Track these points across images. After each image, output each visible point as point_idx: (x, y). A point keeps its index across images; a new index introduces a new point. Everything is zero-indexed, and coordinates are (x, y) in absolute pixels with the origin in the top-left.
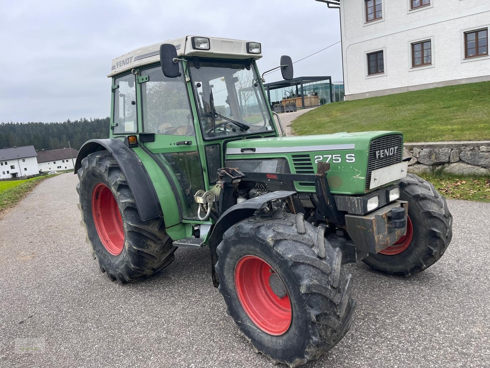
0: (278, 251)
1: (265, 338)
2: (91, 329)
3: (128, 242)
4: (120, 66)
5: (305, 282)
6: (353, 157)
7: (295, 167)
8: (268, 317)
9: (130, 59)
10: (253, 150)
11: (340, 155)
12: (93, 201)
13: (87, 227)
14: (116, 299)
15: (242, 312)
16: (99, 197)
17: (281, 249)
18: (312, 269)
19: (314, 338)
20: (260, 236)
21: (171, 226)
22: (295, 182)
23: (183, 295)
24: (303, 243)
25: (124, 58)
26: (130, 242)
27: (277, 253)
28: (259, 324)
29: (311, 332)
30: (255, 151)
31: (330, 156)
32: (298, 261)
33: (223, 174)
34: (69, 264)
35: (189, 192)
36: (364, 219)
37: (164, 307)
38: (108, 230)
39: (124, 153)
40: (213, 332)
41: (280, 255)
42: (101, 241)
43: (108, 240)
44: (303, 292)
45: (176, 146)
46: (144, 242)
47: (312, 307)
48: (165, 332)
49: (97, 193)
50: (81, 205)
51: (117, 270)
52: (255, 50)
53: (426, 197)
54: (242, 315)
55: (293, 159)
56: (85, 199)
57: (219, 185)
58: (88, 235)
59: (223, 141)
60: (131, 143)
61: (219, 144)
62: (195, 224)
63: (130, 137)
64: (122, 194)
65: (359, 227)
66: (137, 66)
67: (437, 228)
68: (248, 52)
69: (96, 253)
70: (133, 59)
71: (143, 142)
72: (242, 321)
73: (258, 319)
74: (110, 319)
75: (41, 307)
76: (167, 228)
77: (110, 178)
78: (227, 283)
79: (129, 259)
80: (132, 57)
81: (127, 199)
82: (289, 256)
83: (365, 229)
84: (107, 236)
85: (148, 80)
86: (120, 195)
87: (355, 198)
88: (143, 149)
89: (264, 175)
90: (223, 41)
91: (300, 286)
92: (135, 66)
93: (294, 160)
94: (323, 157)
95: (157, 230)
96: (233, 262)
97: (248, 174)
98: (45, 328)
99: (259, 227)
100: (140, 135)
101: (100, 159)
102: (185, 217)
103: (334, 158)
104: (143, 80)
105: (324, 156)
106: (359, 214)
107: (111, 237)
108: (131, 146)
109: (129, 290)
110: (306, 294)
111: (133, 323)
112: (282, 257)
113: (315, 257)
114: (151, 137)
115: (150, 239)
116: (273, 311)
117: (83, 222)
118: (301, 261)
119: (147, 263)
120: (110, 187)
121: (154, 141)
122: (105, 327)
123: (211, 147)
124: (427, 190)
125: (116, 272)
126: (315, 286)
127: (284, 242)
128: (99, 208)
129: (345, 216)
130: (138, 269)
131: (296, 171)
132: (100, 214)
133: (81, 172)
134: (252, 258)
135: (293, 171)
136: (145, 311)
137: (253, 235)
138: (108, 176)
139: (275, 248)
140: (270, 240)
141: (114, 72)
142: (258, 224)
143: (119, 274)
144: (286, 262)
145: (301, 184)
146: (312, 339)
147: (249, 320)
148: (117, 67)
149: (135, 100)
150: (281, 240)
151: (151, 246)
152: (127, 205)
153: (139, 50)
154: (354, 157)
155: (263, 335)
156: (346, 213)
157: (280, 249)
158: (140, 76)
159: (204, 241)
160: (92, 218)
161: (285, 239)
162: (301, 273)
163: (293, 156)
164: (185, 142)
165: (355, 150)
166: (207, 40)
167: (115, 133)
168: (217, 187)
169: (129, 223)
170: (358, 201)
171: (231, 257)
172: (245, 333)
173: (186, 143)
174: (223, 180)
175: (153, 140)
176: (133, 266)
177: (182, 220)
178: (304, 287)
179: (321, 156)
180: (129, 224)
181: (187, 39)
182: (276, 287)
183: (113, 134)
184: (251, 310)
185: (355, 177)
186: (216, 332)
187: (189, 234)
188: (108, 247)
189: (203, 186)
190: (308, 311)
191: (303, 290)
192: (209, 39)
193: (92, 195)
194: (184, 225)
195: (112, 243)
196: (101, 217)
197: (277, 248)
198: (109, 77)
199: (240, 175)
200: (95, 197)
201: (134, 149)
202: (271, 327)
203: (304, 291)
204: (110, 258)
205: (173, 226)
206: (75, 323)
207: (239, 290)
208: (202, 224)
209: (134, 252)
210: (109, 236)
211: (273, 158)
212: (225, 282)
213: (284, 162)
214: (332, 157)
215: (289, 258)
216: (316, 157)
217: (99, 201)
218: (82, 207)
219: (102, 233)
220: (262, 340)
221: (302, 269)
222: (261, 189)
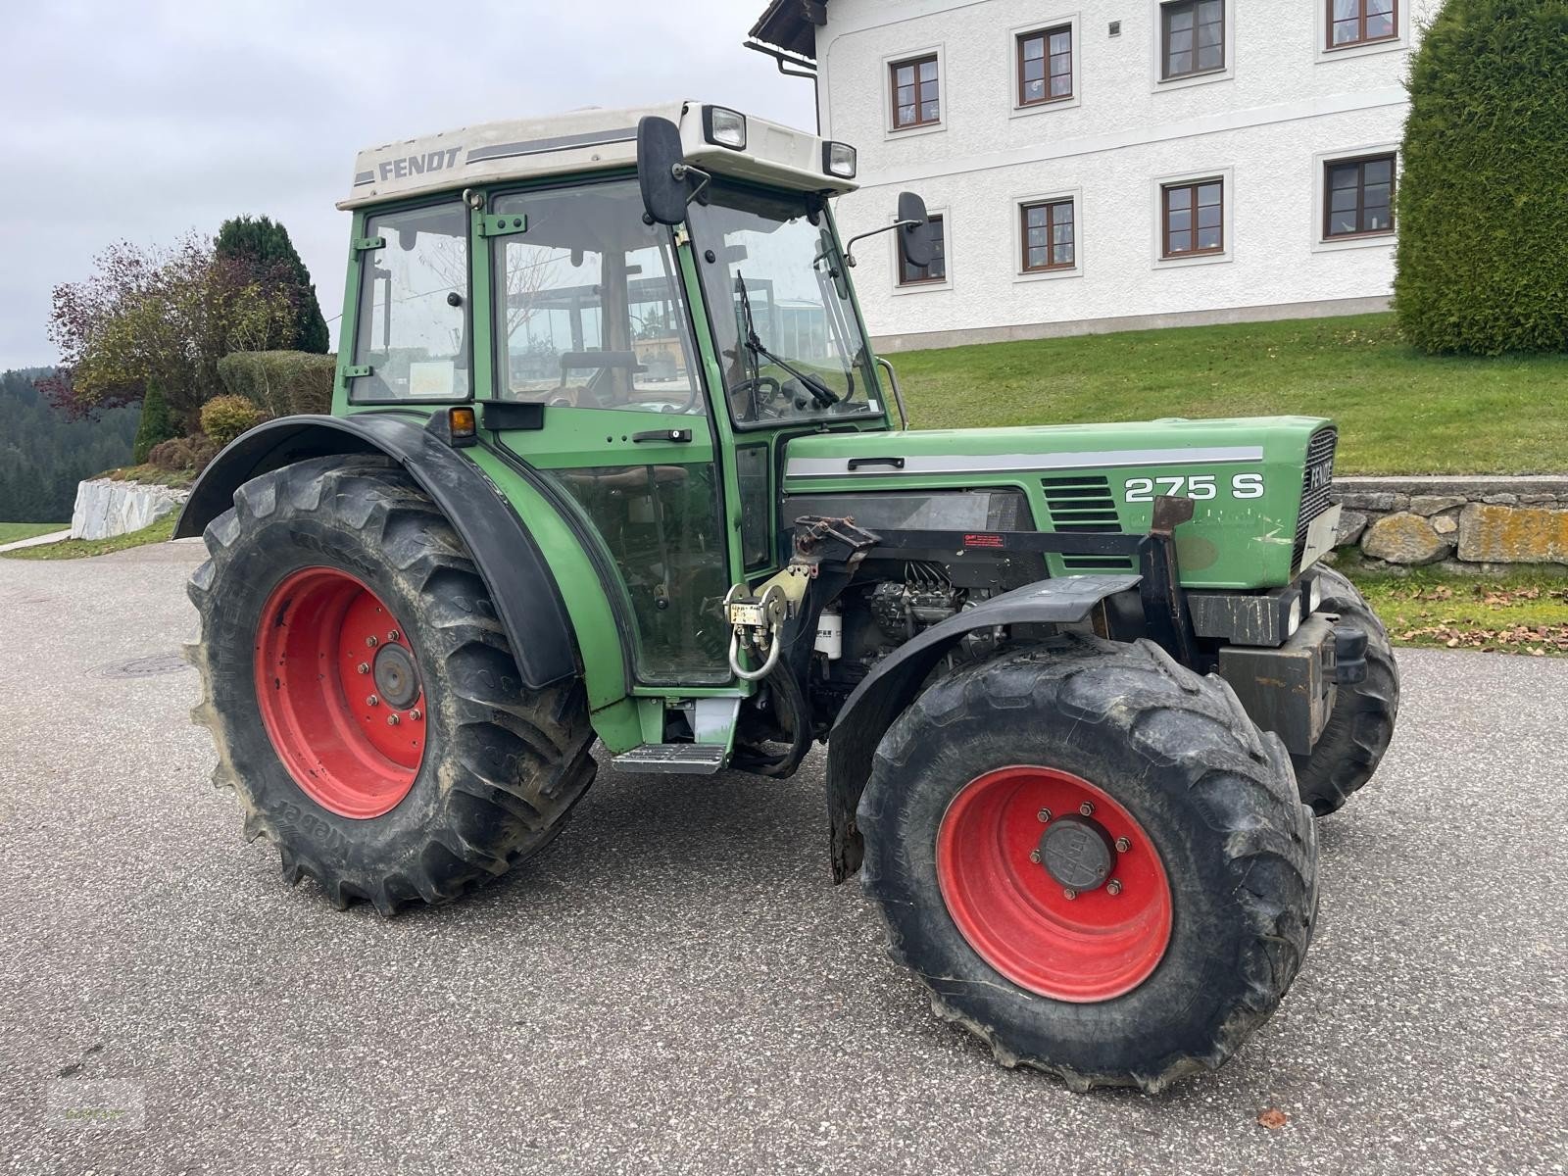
0: (1149, 742)
1: (1052, 1017)
2: (377, 1062)
3: (454, 764)
4: (398, 175)
5: (1243, 825)
6: (1255, 482)
7: (1053, 515)
8: (1042, 957)
9: (446, 157)
10: (897, 462)
11: (1213, 478)
12: (264, 633)
13: (227, 727)
14: (401, 964)
15: (959, 947)
16: (288, 620)
17: (1157, 736)
18: (1251, 789)
19: (1258, 986)
20: (1077, 703)
21: (604, 708)
22: (1048, 556)
23: (643, 932)
24: (1208, 717)
25: (415, 151)
26: (464, 762)
27: (1146, 748)
28: (1022, 977)
29: (1250, 969)
30: (902, 466)
31: (1179, 481)
32: (1218, 766)
33: (822, 533)
35: (666, 595)
36: (1284, 658)
37: (601, 973)
38: (311, 736)
39: (442, 462)
40: (822, 1026)
41: (1156, 754)
42: (291, 772)
43: (314, 770)
44: (1234, 854)
45: (630, 445)
46: (512, 763)
47: (1260, 896)
48: (660, 1044)
49: (285, 604)
50: (210, 648)
51: (381, 866)
52: (843, 168)
53: (1350, 608)
54: (961, 956)
55: (1046, 491)
56: (229, 628)
57: (801, 567)
58: (233, 755)
59: (776, 435)
60: (457, 433)
61: (766, 444)
62: (681, 698)
63: (455, 414)
64: (440, 601)
65: (1264, 681)
66: (485, 179)
67: (1380, 692)
68: (827, 170)
69: (269, 818)
70: (463, 156)
71: (496, 431)
72: (957, 976)
73: (1016, 963)
74: (426, 1025)
75: (113, 1013)
76: (593, 713)
77: (387, 548)
78: (909, 862)
79: (450, 820)
80: (459, 149)
81: (461, 617)
82: (1192, 753)
83: (1281, 685)
84: (313, 757)
85: (522, 228)
86: (436, 605)
87: (1256, 600)
88: (494, 453)
89: (954, 539)
90: (771, 129)
91: (1226, 836)
92: (479, 180)
93: (1049, 493)
94: (1154, 483)
95: (551, 719)
96: (940, 793)
97: (889, 537)
99: (1069, 677)
100: (487, 405)
101: (343, 484)
102: (643, 676)
103: (1192, 487)
104: (502, 225)
105: (1159, 480)
106: (1267, 643)
107: (324, 758)
108: (457, 442)
109: (432, 934)
110: (1245, 860)
111: (523, 1029)
112: (1166, 759)
113: (1242, 756)
114: (530, 415)
115: (531, 750)
116: (1048, 937)
117: (211, 710)
118: (1225, 767)
119: (506, 833)
120: (385, 578)
121: (541, 428)
122: (428, 1053)
123: (748, 452)
124: (1343, 588)
125: (376, 872)
126: (1272, 835)
127: (1163, 716)
128: (279, 658)
129: (1221, 650)
130: (480, 857)
131: (1056, 526)
132: (283, 679)
133: (229, 529)
134: (1006, 775)
135: (1045, 523)
136: (539, 988)
137: (1049, 702)
138: (384, 539)
139: (1137, 734)
140: (1121, 712)
141: (365, 195)
142: (1062, 671)
143: (387, 882)
144: (1179, 772)
145: (1069, 564)
146: (1253, 990)
147: (984, 969)
148: (384, 178)
149: (464, 294)
150: (1154, 710)
151: (529, 776)
152: (470, 637)
153: (490, 127)
154: (1258, 482)
155: (1040, 1008)
156: (1226, 643)
157: (1154, 736)
158: (491, 211)
159: (728, 751)
160: (251, 692)
161: (1166, 708)
162: (1227, 801)
163: (1046, 482)
164: (671, 432)
165: (1264, 465)
166: (740, 122)
167: (356, 398)
168: (792, 574)
169: (472, 698)
170: (1264, 609)
171: (939, 776)
172: (964, 1011)
173: (676, 435)
174: (812, 554)
175: (539, 426)
176: (466, 846)
177: (632, 688)
178: (1240, 838)
179: (1149, 483)
180: (468, 702)
181: (685, 110)
182: (1068, 862)
183: (350, 403)
184: (987, 938)
185: (1259, 539)
186: (836, 1028)
187: (654, 727)
188: (319, 792)
189: (725, 575)
190: (1247, 908)
191: (1234, 850)
192: (744, 117)
193: (266, 612)
194: (634, 700)
195: (333, 778)
196: (284, 689)
197: (1143, 735)
198: (342, 209)
199: (866, 538)
200: (272, 620)
201: (469, 452)
202: (1068, 981)
203: (1240, 851)
204: (339, 831)
205: (612, 704)
206: (298, 1050)
207: (946, 879)
208: (701, 698)
209: (481, 795)
210: (315, 753)
211: (969, 489)
212: (901, 857)
213: (1014, 499)
214: (1186, 482)
215: (1192, 758)
216: (1129, 484)
217: (285, 631)
218: (213, 656)
219: (293, 748)
220: (1038, 1024)
221: (1230, 788)
222: (925, 581)
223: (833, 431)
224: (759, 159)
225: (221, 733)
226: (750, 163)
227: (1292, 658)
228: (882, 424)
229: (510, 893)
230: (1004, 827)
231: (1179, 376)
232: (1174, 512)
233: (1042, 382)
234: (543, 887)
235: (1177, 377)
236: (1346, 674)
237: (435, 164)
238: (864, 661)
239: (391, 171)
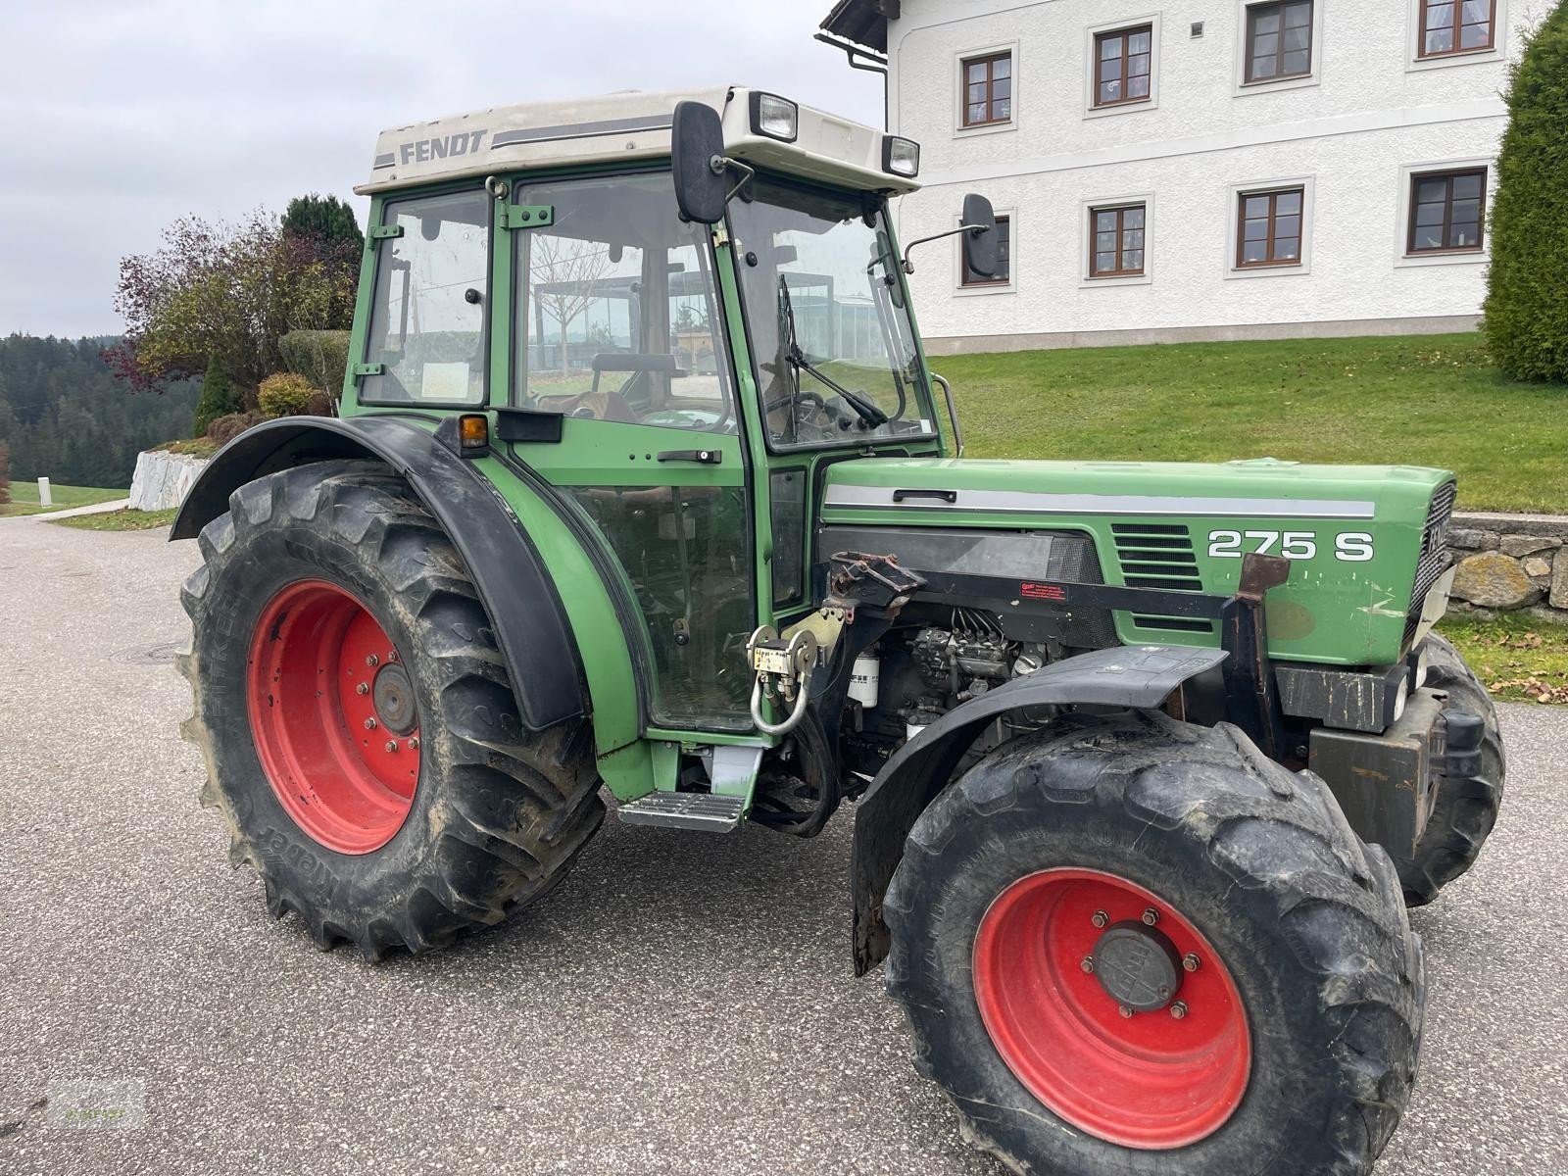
0: (1233, 857)
1: (1099, 1160)
2: (337, 1145)
3: (445, 806)
4: (420, 159)
5: (1344, 967)
6: (1363, 542)
7: (1123, 565)
8: (1091, 1084)
9: (471, 140)
10: (949, 496)
11: (1312, 535)
12: (258, 646)
13: (215, 745)
14: (379, 1022)
15: (994, 1067)
16: (284, 633)
17: (1243, 850)
18: (1355, 922)
19: (1350, 1156)
20: (1148, 805)
21: (613, 752)
22: (1117, 614)
23: (644, 1000)
24: (1304, 830)
25: (439, 133)
26: (456, 805)
27: (1228, 864)
28: (1067, 1109)
29: (1343, 1136)
30: (953, 500)
31: (1273, 537)
32: (1316, 894)
33: (860, 574)
34: (100, 882)
35: (686, 630)
36: (1388, 747)
37: (594, 1050)
38: (305, 759)
39: (448, 474)
40: (834, 1137)
41: (1241, 873)
42: (280, 797)
43: (305, 796)
44: (1332, 1001)
45: (654, 464)
46: (509, 809)
47: (1361, 1053)
48: (650, 1146)
49: (280, 618)
50: (201, 659)
51: (366, 909)
52: (905, 166)
53: (1455, 678)
54: (996, 1077)
55: (1116, 538)
56: (222, 639)
57: (835, 610)
58: (220, 774)
59: (815, 459)
60: (467, 443)
61: (803, 468)
62: (698, 744)
63: (466, 422)
64: (439, 627)
65: (1362, 772)
66: (509, 166)
67: (1485, 776)
68: (886, 168)
69: (255, 846)
70: (487, 141)
71: (510, 442)
72: (991, 1099)
73: (1061, 1091)
74: (396, 1103)
75: (67, 1060)
76: (600, 757)
77: (385, 567)
78: (940, 964)
79: (439, 867)
80: (485, 132)
81: (460, 646)
82: (1285, 876)
83: (1384, 778)
84: (304, 780)
85: (548, 221)
86: (432, 632)
87: (1358, 678)
88: (508, 465)
89: (1008, 587)
90: (825, 120)
91: (1323, 979)
92: (503, 166)
93: (1120, 541)
94: (1243, 536)
95: (554, 761)
96: (981, 891)
97: (936, 580)
98: (130, 1149)
99: (1139, 772)
100: (502, 413)
101: (342, 493)
102: (658, 717)
103: (1286, 544)
104: (526, 218)
105: (1248, 534)
106: (1368, 729)
107: (317, 783)
108: (467, 452)
109: (417, 986)
110: (1344, 1009)
111: (500, 1116)
112: (1251, 880)
113: (1346, 880)
114: (546, 427)
115: (532, 795)
116: (1099, 1060)
117: (200, 725)
118: (1325, 896)
119: (502, 882)
120: (381, 600)
121: (558, 441)
122: (394, 1138)
123: (783, 476)
124: (1448, 656)
125: (360, 915)
126: (1376, 980)
127: (1250, 828)
128: (274, 673)
129: (1313, 733)
130: (471, 909)
131: (1126, 578)
132: (277, 697)
133: (223, 533)
134: (1059, 877)
135: (1114, 575)
136: (524, 1064)
137: (1114, 800)
138: (381, 558)
139: (1218, 847)
140: (1201, 819)
141: (384, 179)
142: (1131, 764)
143: (371, 927)
144: (1267, 897)
145: (1140, 622)
146: (1345, 1160)
147: (1022, 1094)
148: (405, 161)
149: (483, 290)
150: (1241, 819)
151: (528, 821)
152: (468, 669)
153: (519, 109)
154: (1367, 543)
155: (1086, 1148)
156: (1319, 724)
157: (1239, 851)
158: (516, 202)
159: (746, 807)
160: (243, 710)
161: (1253, 818)
162: (1325, 936)
163: (1117, 528)
164: (698, 453)
165: (1374, 523)
166: (791, 111)
167: (366, 398)
168: (825, 618)
169: (467, 738)
170: (1367, 688)
171: (981, 871)
172: (998, 1140)
173: (704, 456)
174: (848, 596)
175: (557, 439)
176: (456, 897)
177: (645, 729)
178: (1340, 983)
179: (1237, 536)
180: (462, 741)
181: (731, 96)
182: (1126, 977)
183: (360, 403)
184: (1027, 1057)
185: (1365, 610)
186: (851, 1140)
187: (667, 775)
188: (309, 821)
189: (752, 612)
190: (1344, 1066)
191: (1332, 996)
192: (796, 106)
193: (261, 622)
194: (647, 744)
195: (324, 807)
196: (277, 708)
197: (1226, 848)
198: (360, 193)
199: (910, 580)
200: (267, 631)
201: (477, 463)
202: (1121, 1119)
203: (1338, 998)
204: (326, 866)
205: (618, 750)
206: (255, 1122)
207: (982, 987)
208: (720, 746)
209: (473, 843)
210: (309, 778)
211: (1028, 530)
212: (932, 959)
213: (1079, 544)
214: (1281, 537)
215: (1284, 882)
216: (1213, 536)
217: (280, 646)
218: (204, 669)
219: (283, 770)
220: (1083, 1166)
221: (1330, 920)
222: (974, 631)
223: (880, 455)
224: (811, 153)
225: (210, 751)
226: (800, 157)
227: (1398, 748)
228: (933, 448)
229: (507, 940)
230: (1052, 927)
231: (1250, 392)
232: (1266, 572)
233: (1106, 392)
234: (543, 936)
235: (1249, 394)
236: (1458, 767)
237: (458, 149)
238: (902, 712)
239: (412, 153)
